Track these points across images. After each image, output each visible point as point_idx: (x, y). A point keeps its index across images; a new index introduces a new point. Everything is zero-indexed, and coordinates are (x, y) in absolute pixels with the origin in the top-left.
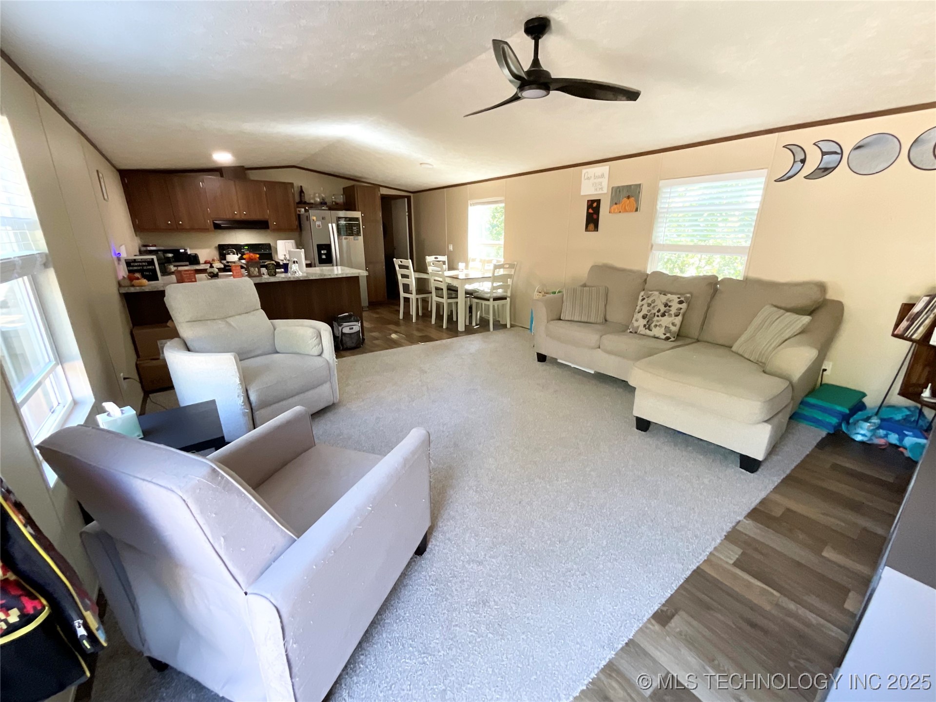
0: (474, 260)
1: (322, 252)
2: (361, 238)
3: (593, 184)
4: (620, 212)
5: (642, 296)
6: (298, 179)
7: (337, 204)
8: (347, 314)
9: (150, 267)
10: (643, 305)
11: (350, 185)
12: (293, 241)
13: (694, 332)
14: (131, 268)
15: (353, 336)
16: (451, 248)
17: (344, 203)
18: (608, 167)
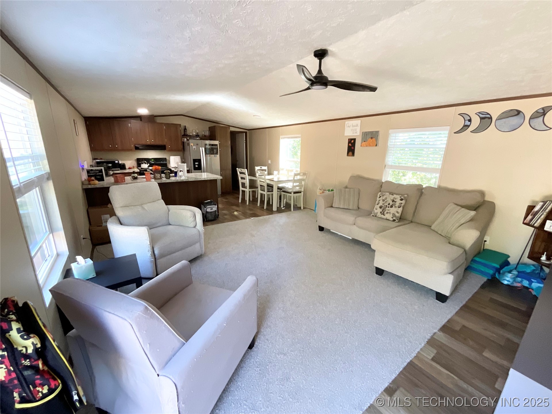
0: (283, 169)
1: (196, 163)
2: (218, 156)
3: (352, 130)
4: (367, 146)
5: (380, 195)
6: (183, 122)
7: (205, 136)
8: (209, 201)
9: (100, 174)
10: (380, 200)
11: (212, 126)
12: (179, 157)
13: (409, 217)
14: (89, 174)
15: (212, 213)
16: (270, 162)
17: (209, 136)
18: (360, 121)
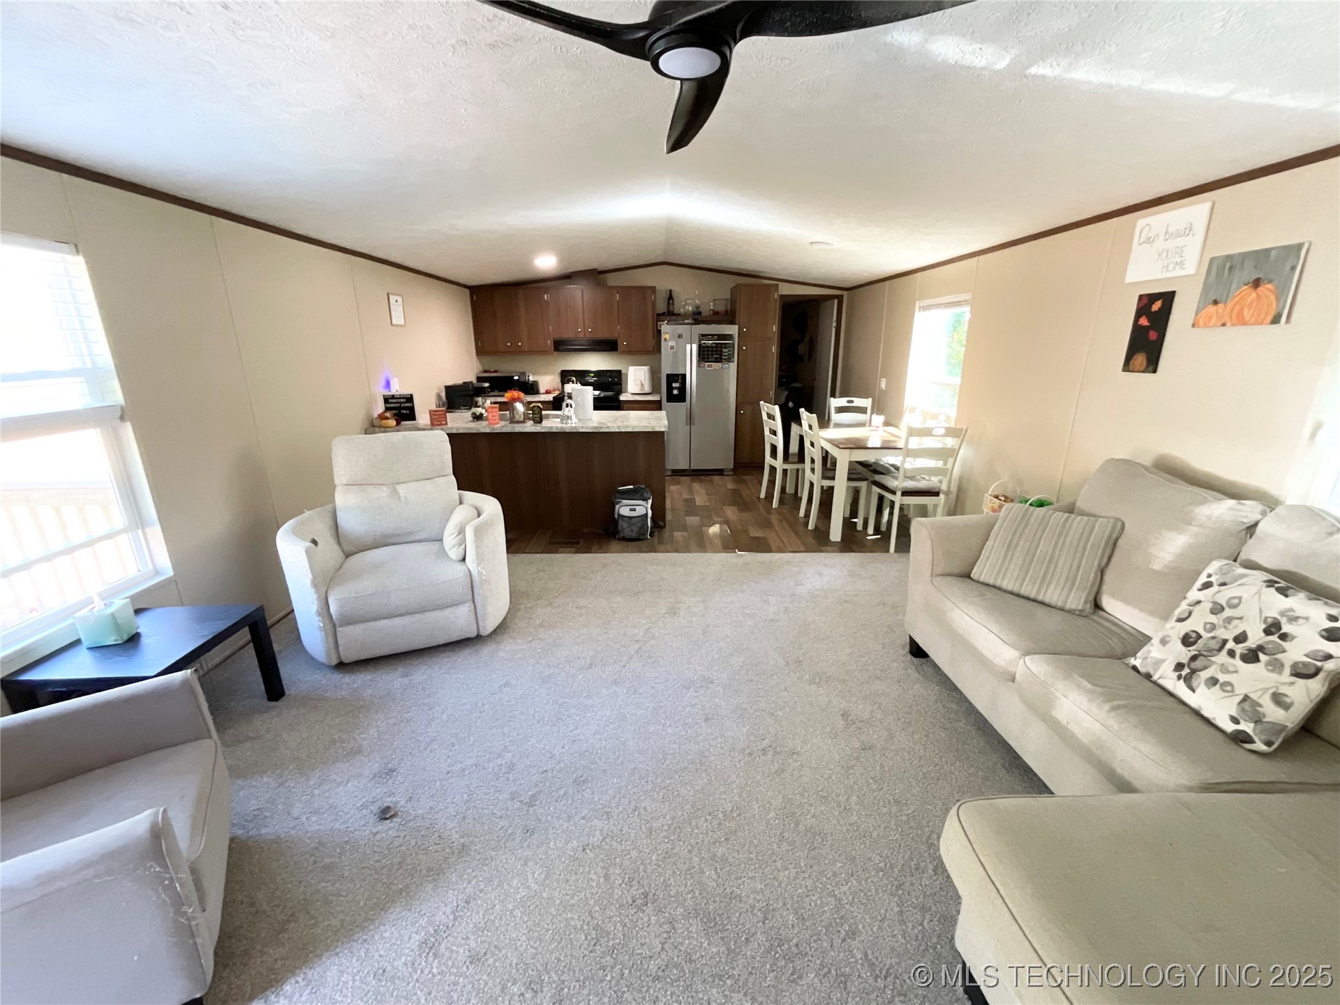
1: (673, 385)
2: (733, 366)
3: (1160, 255)
4: (1223, 325)
5: (1210, 576)
8: (632, 487)
9: (407, 405)
10: (1199, 602)
11: (740, 285)
12: (646, 368)
14: (388, 405)
16: (884, 384)
18: (1208, 205)
